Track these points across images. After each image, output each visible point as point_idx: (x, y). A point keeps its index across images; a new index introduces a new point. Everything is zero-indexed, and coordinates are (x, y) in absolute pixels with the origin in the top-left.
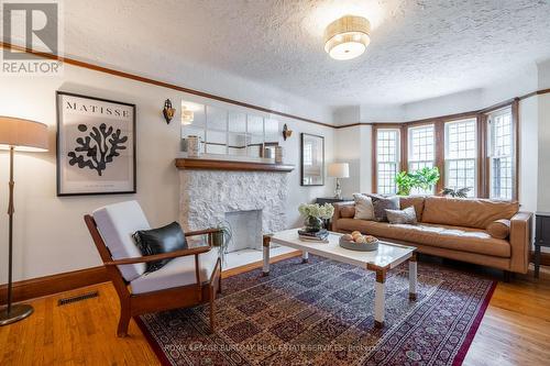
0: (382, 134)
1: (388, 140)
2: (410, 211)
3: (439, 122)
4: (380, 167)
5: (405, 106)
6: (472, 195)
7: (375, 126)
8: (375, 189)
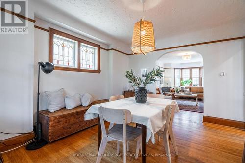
0: (176, 70)
1: (178, 72)
2: (188, 90)
3: (191, 68)
4: (176, 79)
5: (182, 64)
6: (199, 86)
7: (175, 68)
8: (175, 85)
